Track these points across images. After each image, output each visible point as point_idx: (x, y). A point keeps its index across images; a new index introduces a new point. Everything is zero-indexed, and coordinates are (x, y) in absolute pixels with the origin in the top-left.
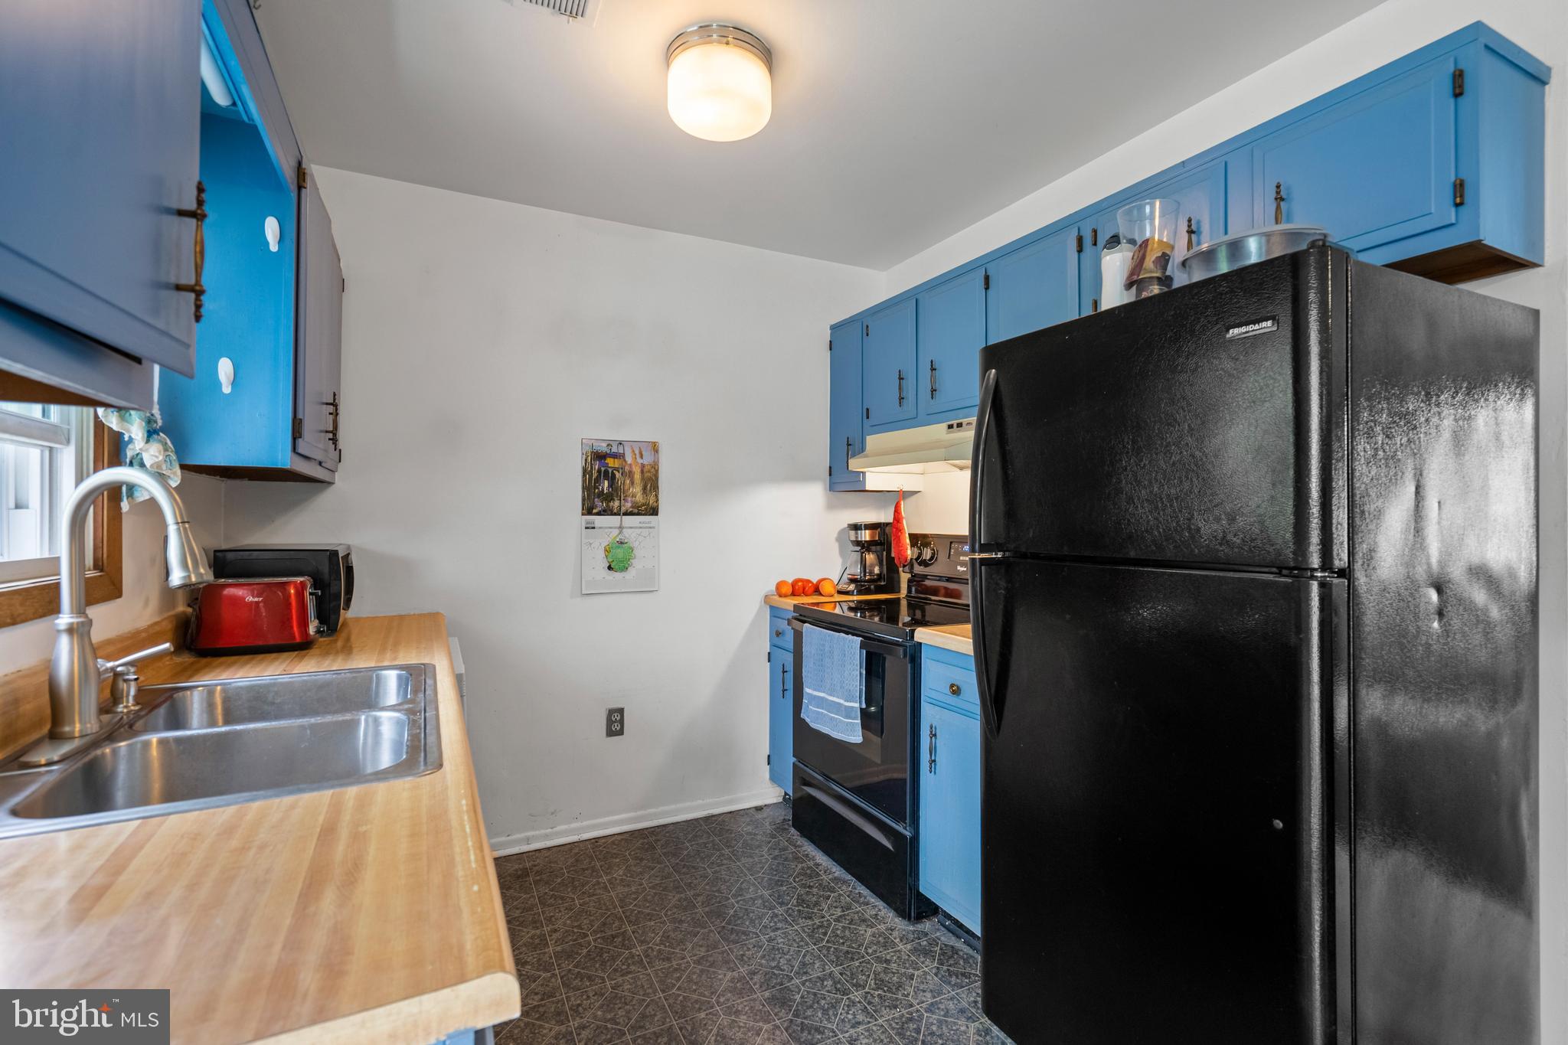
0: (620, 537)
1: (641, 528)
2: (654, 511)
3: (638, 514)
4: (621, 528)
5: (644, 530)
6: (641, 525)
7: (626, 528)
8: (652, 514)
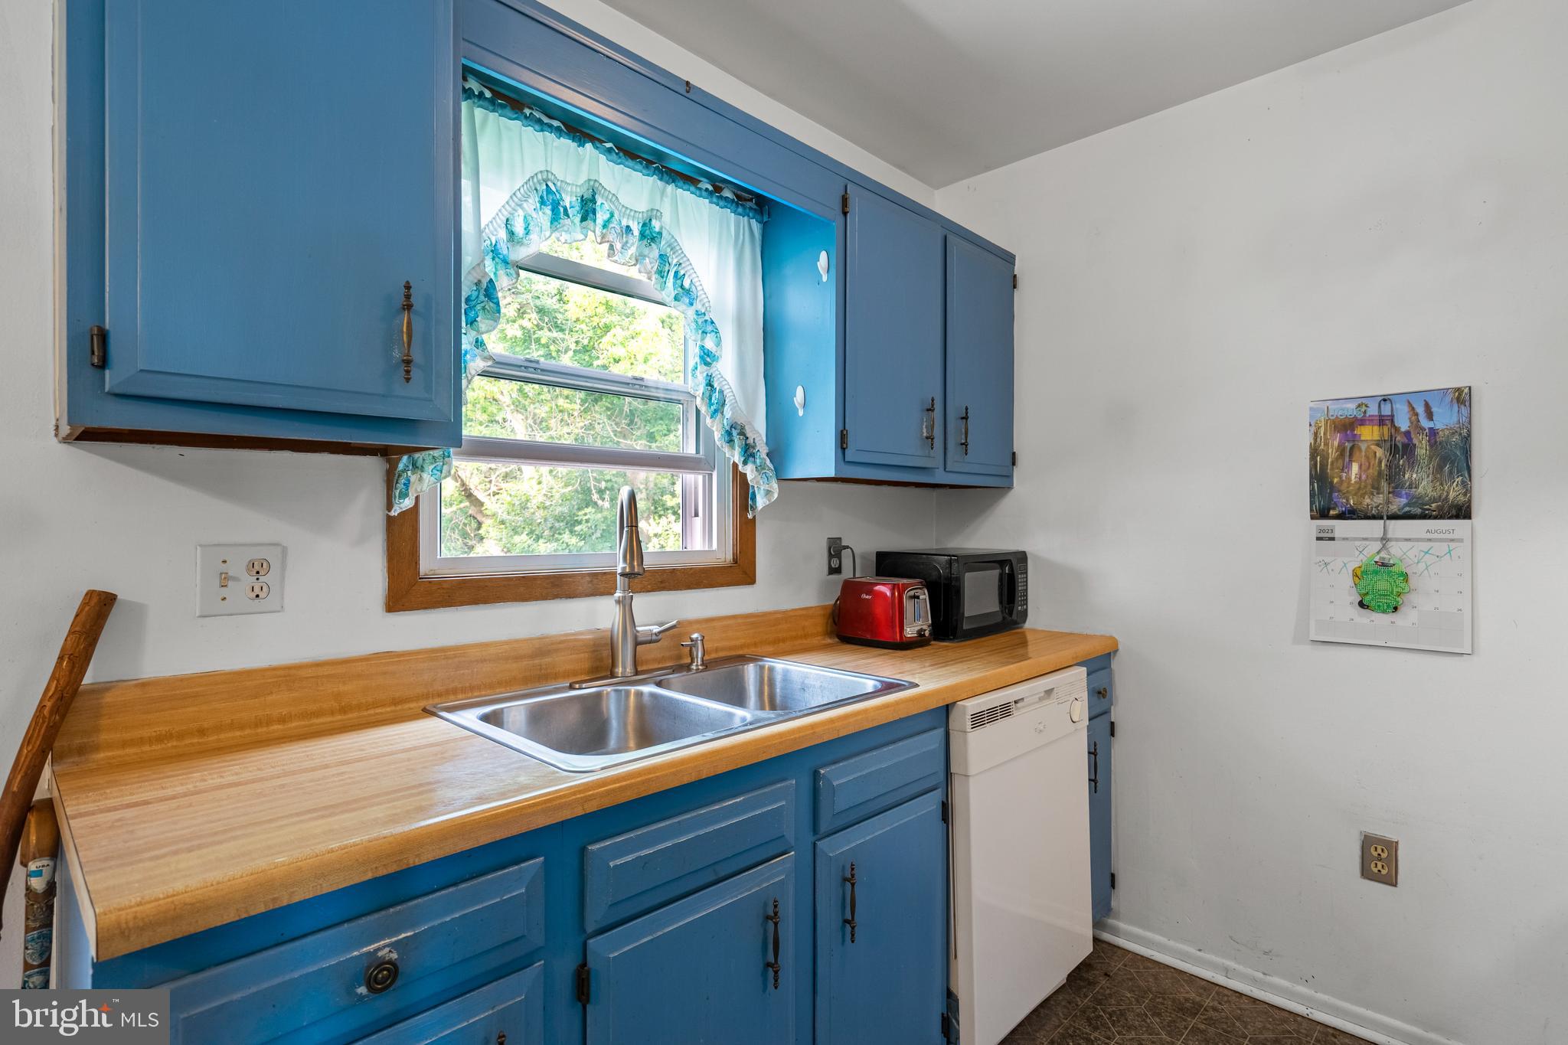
0: (1383, 554)
1: (1430, 540)
2: (1463, 512)
3: (1424, 516)
4: (1385, 539)
5: (1436, 545)
6: (1429, 536)
7: (1397, 540)
8: (1457, 517)
